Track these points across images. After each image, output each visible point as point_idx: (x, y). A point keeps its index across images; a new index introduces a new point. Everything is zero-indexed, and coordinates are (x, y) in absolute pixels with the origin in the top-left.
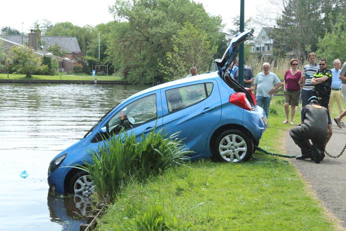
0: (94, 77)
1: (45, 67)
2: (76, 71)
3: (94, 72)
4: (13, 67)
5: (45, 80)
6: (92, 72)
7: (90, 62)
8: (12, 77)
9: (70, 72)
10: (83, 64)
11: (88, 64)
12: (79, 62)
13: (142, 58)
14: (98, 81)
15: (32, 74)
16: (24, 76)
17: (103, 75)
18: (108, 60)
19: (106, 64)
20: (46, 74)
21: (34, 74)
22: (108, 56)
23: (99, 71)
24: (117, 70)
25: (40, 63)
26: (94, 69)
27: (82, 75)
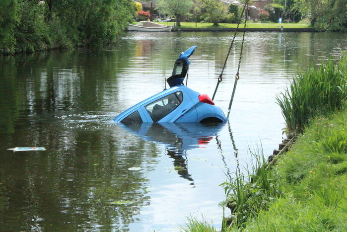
0: (280, 24)
1: (232, 15)
2: (263, 19)
3: (280, 20)
4: (200, 16)
5: (232, 29)
6: (278, 19)
7: (277, 10)
8: (200, 25)
9: (256, 20)
10: (270, 12)
11: (274, 12)
12: (266, 10)
13: (330, 4)
14: (284, 29)
15: (219, 22)
16: (212, 24)
17: (290, 22)
18: (295, 7)
19: (293, 12)
20: (233, 22)
21: (221, 23)
22: (295, 3)
23: (285, 19)
24: (304, 17)
25: (226, 11)
26: (281, 17)
27: (268, 23)
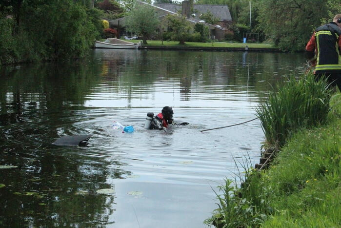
0: (244, 44)
1: (198, 34)
2: (228, 38)
3: (245, 40)
4: (166, 34)
5: (198, 47)
6: (243, 39)
7: (242, 30)
8: (166, 43)
9: (222, 39)
10: (234, 31)
11: (239, 32)
12: (231, 30)
13: (293, 25)
14: (248, 48)
15: (185, 41)
16: (178, 43)
17: (254, 42)
18: (259, 27)
19: (257, 32)
20: (199, 41)
21: (187, 41)
22: (260, 23)
23: (250, 39)
24: (268, 37)
25: (192, 30)
26: (245, 37)
27: (233, 42)
